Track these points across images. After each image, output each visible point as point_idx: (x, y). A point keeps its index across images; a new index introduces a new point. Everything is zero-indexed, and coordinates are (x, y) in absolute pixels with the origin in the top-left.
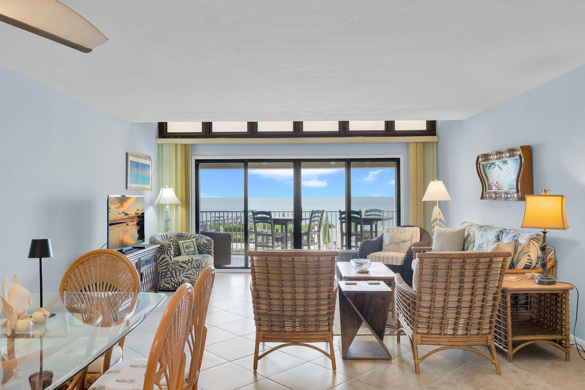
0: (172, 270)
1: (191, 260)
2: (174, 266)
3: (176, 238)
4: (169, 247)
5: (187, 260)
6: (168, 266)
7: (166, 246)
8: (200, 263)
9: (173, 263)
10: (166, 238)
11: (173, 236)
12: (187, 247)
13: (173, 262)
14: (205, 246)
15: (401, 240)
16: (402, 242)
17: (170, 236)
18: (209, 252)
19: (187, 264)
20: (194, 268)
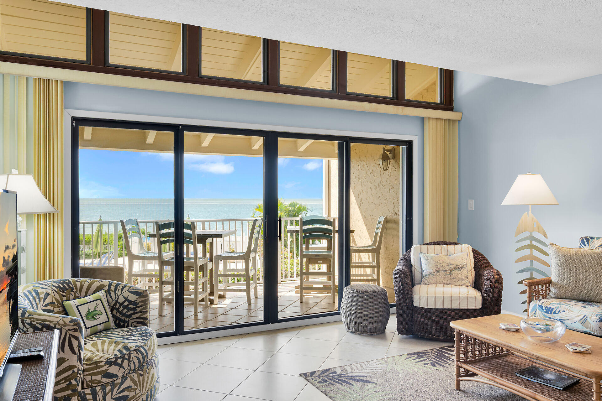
0: (83, 388)
1: (125, 351)
2: (88, 378)
3: (57, 297)
4: (76, 330)
5: (119, 355)
6: (73, 382)
7: (67, 328)
8: (145, 354)
9: (84, 371)
10: (37, 300)
11: (49, 291)
12: (91, 315)
13: (86, 367)
14: (131, 306)
15: (453, 266)
16: (455, 268)
17: (45, 291)
18: (142, 320)
19: (121, 366)
20: (134, 371)
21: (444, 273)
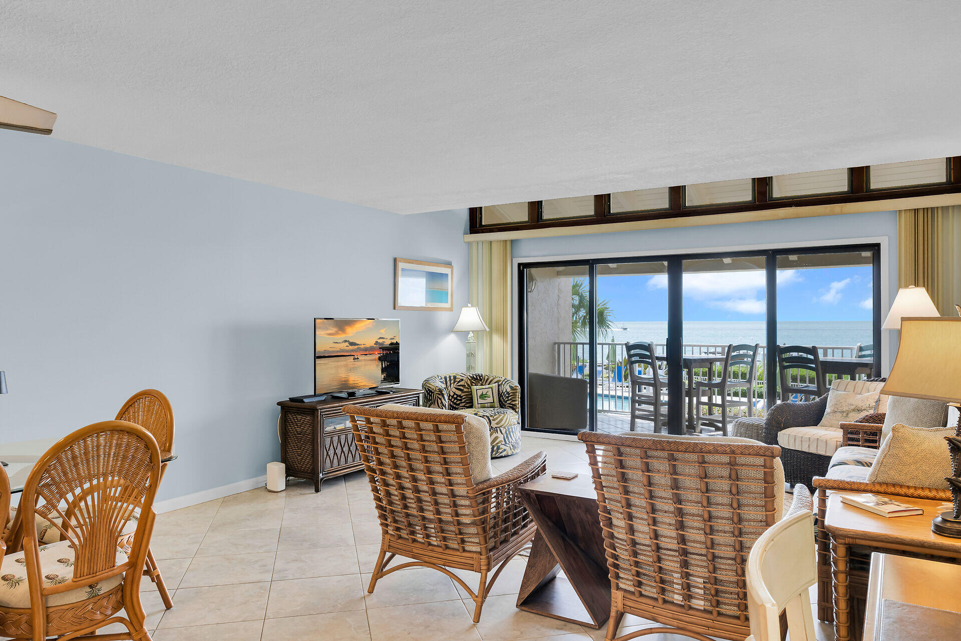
3: (469, 382)
11: (465, 378)
12: (483, 396)
14: (507, 395)
15: (853, 407)
16: (854, 410)
17: (461, 378)
18: (513, 406)
21: (840, 415)
